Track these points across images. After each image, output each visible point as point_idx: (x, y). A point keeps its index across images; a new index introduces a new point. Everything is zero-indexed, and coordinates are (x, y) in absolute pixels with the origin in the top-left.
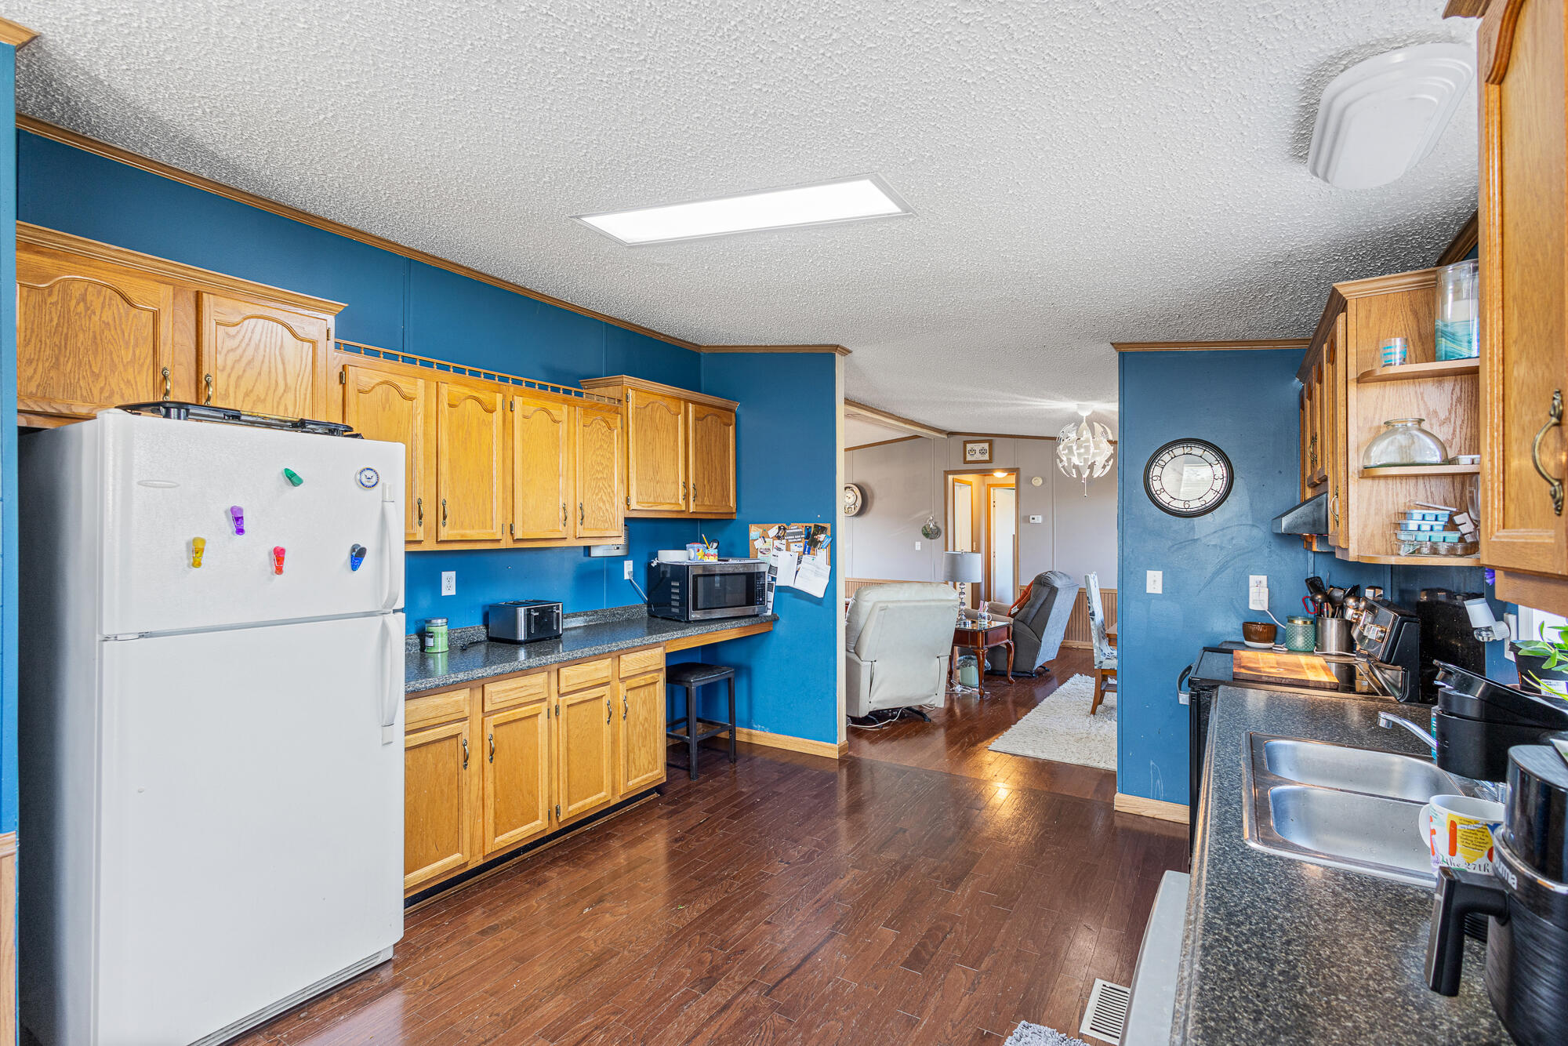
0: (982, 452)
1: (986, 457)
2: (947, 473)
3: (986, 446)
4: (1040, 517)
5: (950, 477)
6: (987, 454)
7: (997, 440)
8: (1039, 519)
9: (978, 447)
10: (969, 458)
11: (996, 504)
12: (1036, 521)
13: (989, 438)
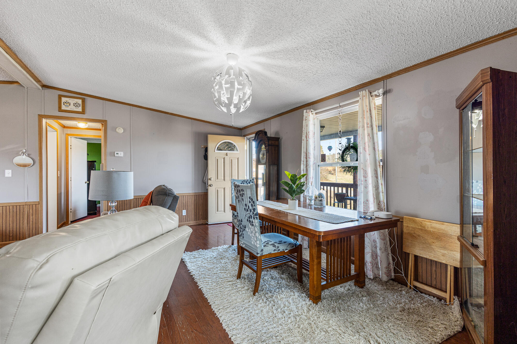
0: (76, 105)
1: (80, 109)
2: (41, 117)
3: (80, 101)
4: (122, 153)
5: (44, 121)
6: (81, 107)
7: (88, 100)
8: (121, 154)
9: (72, 101)
10: (63, 108)
11: (72, 147)
12: (119, 155)
13: (83, 96)
